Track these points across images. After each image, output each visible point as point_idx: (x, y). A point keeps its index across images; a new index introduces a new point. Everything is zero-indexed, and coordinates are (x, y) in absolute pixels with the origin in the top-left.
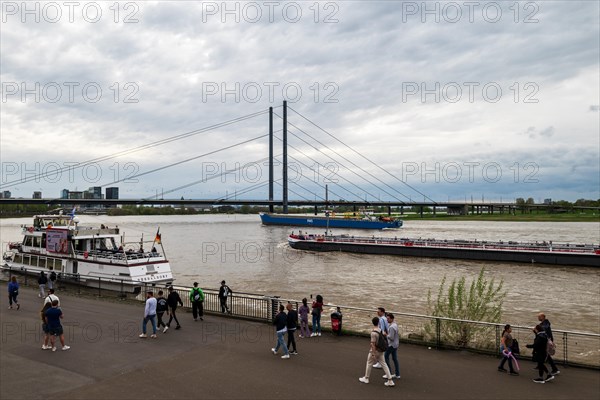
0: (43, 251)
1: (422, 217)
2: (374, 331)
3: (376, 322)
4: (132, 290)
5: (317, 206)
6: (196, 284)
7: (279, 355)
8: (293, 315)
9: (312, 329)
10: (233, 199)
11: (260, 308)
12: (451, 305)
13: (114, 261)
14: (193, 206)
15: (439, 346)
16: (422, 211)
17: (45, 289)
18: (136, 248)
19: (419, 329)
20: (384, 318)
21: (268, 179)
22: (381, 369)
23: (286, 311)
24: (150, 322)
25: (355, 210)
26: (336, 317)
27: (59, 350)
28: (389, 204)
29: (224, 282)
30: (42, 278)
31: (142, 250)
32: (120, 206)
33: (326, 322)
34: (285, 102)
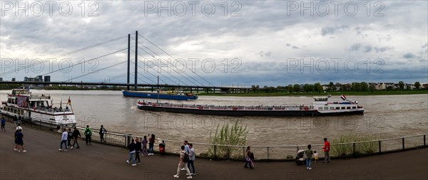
0: (16, 106)
1: (208, 94)
2: (182, 153)
3: (183, 148)
4: (56, 127)
5: (153, 87)
6: (88, 126)
7: (131, 164)
8: (139, 144)
9: (149, 152)
10: (108, 82)
11: (121, 140)
12: (222, 139)
13: (48, 113)
14: (87, 86)
15: (216, 158)
16: (208, 91)
17: (17, 123)
18: (58, 107)
19: (206, 151)
20: (187, 146)
21: (127, 72)
22: (185, 171)
23: (135, 142)
24: (64, 144)
25: (173, 90)
26: (162, 146)
27: (21, 152)
28: (191, 87)
29: (102, 126)
30: (15, 118)
31: (61, 108)
32: (51, 85)
33: (156, 148)
34: (137, 32)
